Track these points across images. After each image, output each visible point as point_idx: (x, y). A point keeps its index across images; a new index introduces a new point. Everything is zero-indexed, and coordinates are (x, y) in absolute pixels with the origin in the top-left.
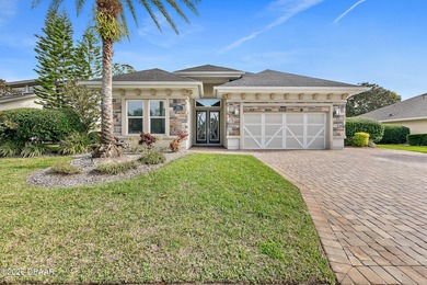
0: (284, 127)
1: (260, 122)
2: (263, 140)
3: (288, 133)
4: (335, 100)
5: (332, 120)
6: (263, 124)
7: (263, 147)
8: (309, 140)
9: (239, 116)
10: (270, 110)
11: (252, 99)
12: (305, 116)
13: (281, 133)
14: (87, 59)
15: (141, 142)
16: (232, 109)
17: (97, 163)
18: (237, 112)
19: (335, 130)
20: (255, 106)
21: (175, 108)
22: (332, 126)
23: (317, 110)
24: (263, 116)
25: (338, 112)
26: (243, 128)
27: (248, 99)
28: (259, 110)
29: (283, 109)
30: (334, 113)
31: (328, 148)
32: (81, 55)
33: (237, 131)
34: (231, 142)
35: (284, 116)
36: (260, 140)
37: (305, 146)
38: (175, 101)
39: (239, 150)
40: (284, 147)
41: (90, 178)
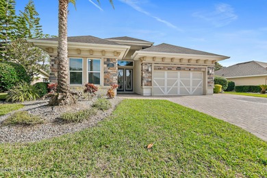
0: (179, 81)
1: (164, 77)
2: (166, 89)
3: (181, 85)
4: (209, 64)
5: (207, 76)
6: (166, 78)
7: (166, 93)
8: (193, 89)
9: (151, 73)
10: (171, 69)
11: (160, 61)
12: (191, 74)
13: (177, 85)
14: (28, 26)
15: (85, 91)
16: (146, 68)
17: (58, 111)
18: (150, 70)
19: (208, 82)
20: (162, 66)
21: (108, 65)
22: (207, 80)
23: (199, 69)
24: (166, 73)
25: (210, 71)
26: (154, 81)
27: (157, 61)
28: (164, 69)
29: (179, 68)
30: (208, 72)
31: (204, 94)
32: (23, 22)
33: (150, 83)
34: (146, 91)
35: (179, 73)
37: (191, 93)
38: (108, 60)
39: (151, 96)
40: (179, 94)
41: (56, 128)
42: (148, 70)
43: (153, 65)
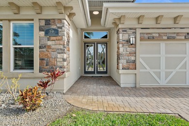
2: (163, 75)
7: (163, 83)
9: (134, 45)
10: (173, 38)
11: (152, 23)
13: (184, 66)
16: (126, 37)
18: (132, 40)
20: (155, 32)
21: (47, 33)
24: (162, 45)
26: (140, 61)
27: (145, 23)
28: (160, 38)
33: (132, 65)
36: (159, 74)
38: (48, 22)
40: (188, 83)
42: (128, 41)
43: (139, 31)
